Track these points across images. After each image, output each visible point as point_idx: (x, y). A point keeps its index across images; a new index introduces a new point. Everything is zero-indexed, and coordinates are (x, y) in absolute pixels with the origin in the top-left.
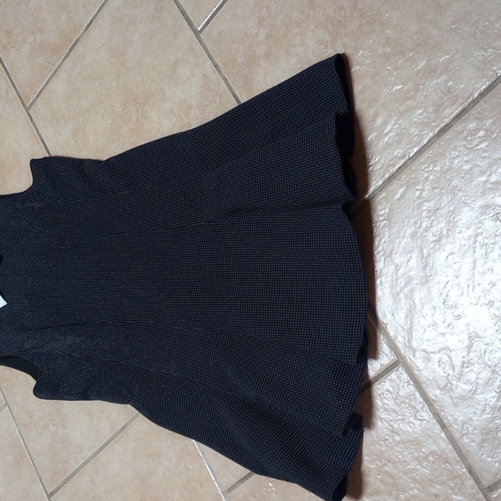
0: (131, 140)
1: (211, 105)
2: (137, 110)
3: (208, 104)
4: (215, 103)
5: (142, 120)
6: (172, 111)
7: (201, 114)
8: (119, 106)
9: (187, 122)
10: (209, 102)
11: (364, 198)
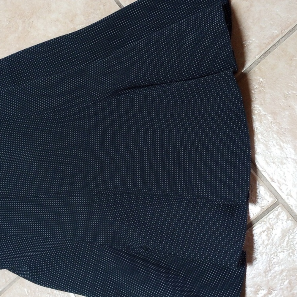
0: (17, 46)
1: (95, 12)
2: (24, 22)
3: (93, 11)
4: (100, 10)
5: (29, 29)
6: (58, 20)
7: (85, 19)
8: (5, 20)
9: (72, 27)
10: (94, 9)
11: (241, 72)
